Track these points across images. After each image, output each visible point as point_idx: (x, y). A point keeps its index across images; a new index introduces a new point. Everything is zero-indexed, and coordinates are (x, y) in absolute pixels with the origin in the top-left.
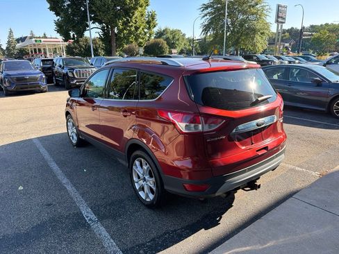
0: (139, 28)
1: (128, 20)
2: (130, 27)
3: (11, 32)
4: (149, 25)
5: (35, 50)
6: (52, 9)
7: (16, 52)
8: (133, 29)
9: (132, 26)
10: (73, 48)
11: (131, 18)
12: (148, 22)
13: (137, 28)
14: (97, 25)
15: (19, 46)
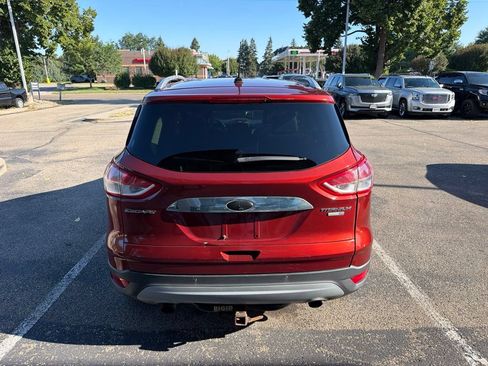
0: (424, 28)
1: (405, 16)
2: (408, 26)
3: (270, 41)
4: (450, 22)
5: (296, 64)
6: (301, 8)
7: (271, 67)
8: (413, 30)
9: (412, 25)
10: (333, 62)
11: (412, 11)
12: (448, 17)
13: (421, 28)
14: (360, 27)
15: (275, 58)
